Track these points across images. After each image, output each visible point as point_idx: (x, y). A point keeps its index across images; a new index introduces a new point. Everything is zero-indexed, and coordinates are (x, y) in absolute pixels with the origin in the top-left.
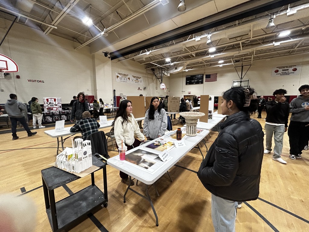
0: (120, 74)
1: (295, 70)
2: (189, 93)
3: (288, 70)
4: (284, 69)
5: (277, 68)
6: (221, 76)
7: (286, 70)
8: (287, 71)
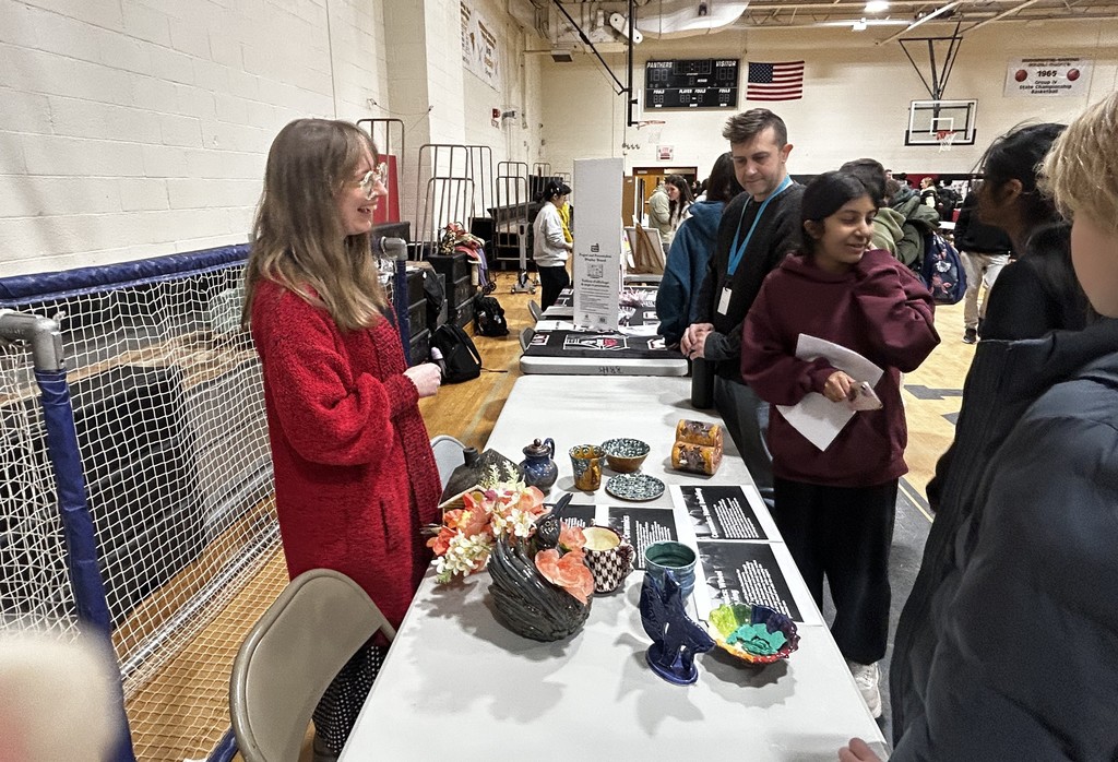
1: (1073, 76)
2: (665, 157)
3: (1055, 73)
4: (1042, 69)
5: (1024, 61)
6: (821, 77)
7: (1048, 74)
8: (1051, 78)
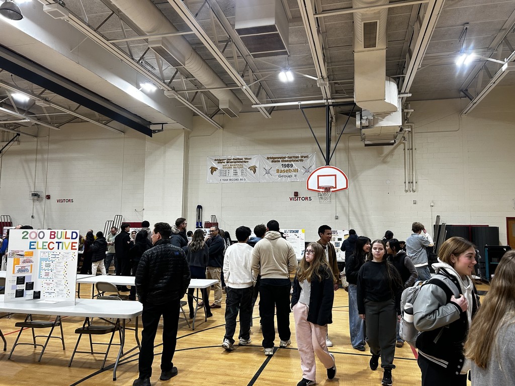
0: (220, 161)
